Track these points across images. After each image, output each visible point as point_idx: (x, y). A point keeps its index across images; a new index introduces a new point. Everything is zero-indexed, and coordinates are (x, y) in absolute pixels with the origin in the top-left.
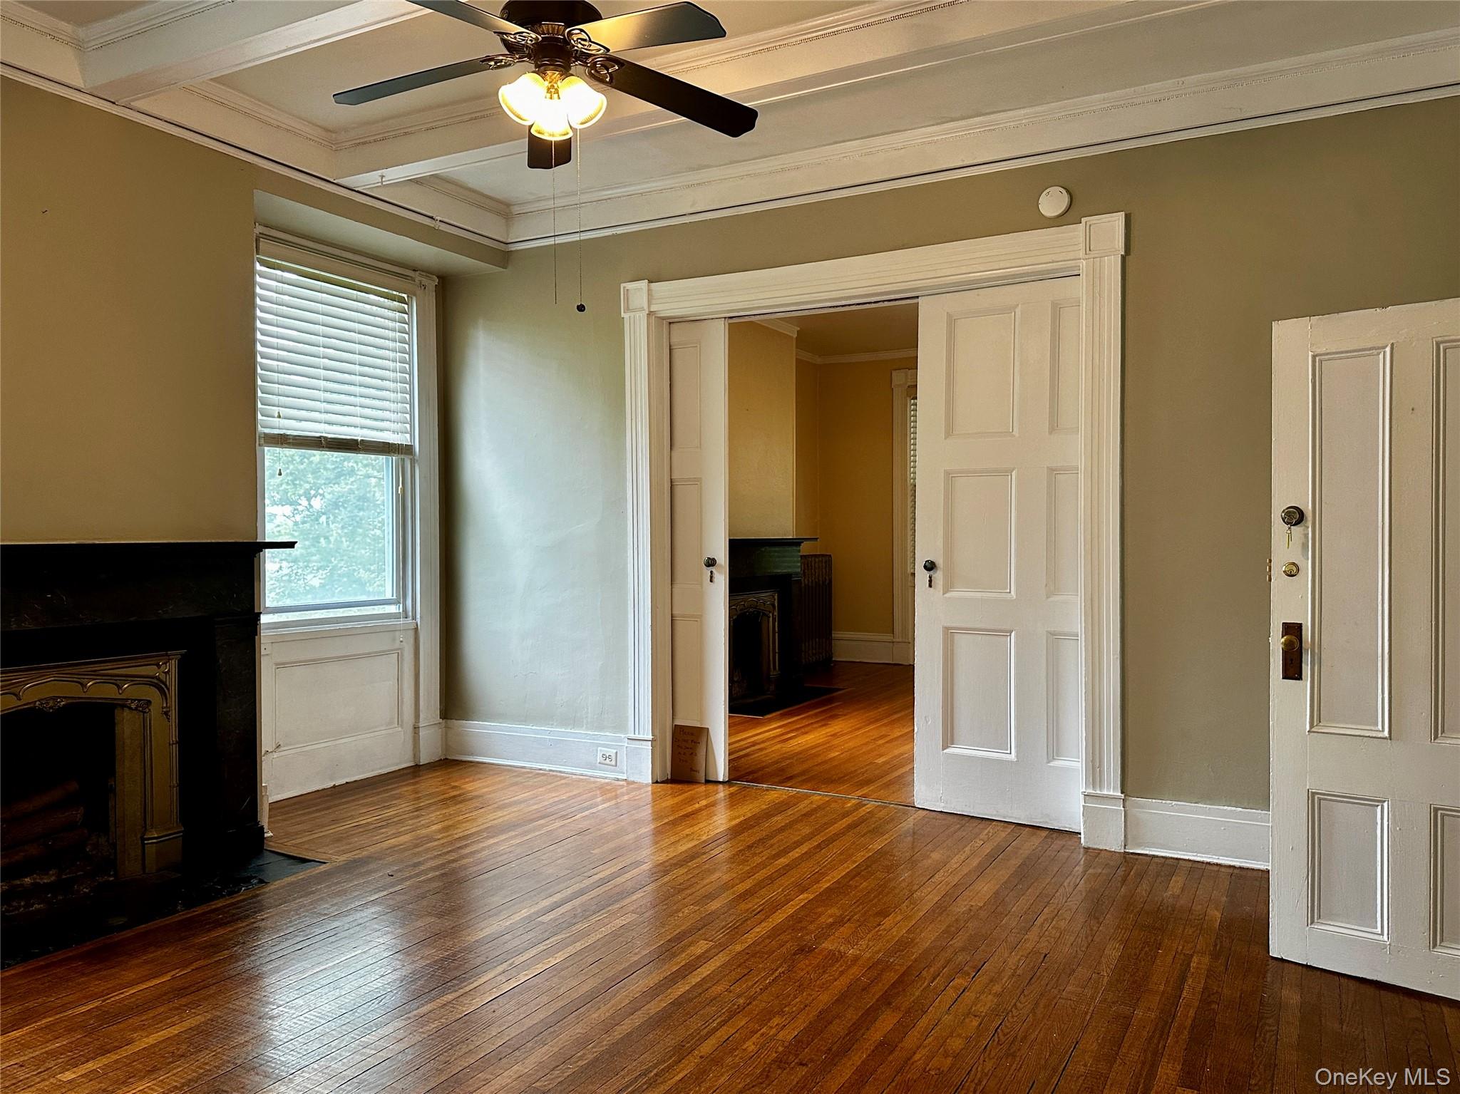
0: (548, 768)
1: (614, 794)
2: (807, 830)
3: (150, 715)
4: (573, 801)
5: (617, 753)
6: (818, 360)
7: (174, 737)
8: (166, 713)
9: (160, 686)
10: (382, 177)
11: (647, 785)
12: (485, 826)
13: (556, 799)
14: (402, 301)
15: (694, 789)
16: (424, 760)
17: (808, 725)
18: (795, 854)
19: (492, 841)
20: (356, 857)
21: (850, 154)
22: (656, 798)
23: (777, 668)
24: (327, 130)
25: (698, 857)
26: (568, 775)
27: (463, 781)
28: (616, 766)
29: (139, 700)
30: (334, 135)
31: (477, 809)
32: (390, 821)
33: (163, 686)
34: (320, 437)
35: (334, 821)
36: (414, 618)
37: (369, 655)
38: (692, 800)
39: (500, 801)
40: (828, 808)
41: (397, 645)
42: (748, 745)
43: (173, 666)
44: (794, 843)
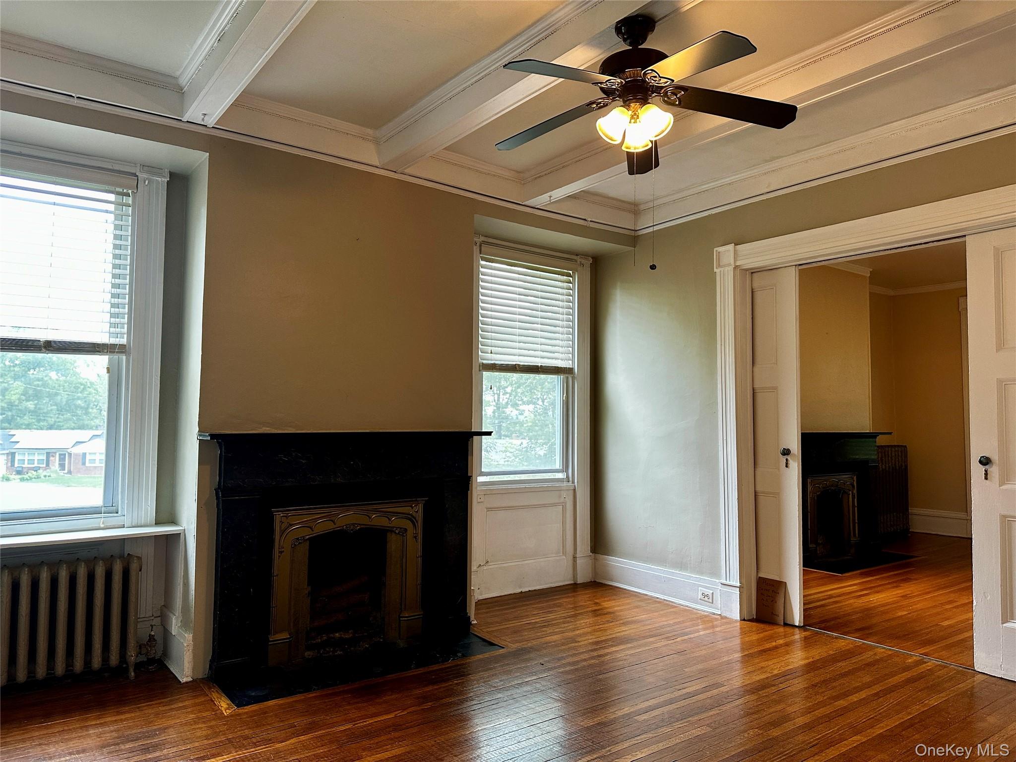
0: (663, 598)
1: (711, 624)
2: (867, 679)
3: (407, 538)
4: (678, 626)
5: (713, 593)
6: (892, 293)
7: (420, 554)
8: (415, 537)
9: (412, 519)
10: (550, 197)
11: (736, 621)
12: (611, 637)
13: (665, 623)
14: (569, 275)
15: (774, 629)
16: (580, 581)
17: (880, 586)
18: (855, 698)
19: (614, 649)
20: (523, 646)
21: (896, 131)
22: (743, 632)
23: (857, 535)
24: (518, 172)
25: (768, 688)
26: (676, 605)
27: (603, 599)
28: (713, 603)
29: (401, 528)
30: (522, 175)
31: (608, 622)
32: (550, 623)
33: (414, 520)
34: (516, 365)
35: (516, 618)
36: (573, 482)
37: (544, 506)
38: (771, 638)
39: (626, 618)
40: (889, 661)
41: (562, 500)
42: (826, 597)
43: (421, 506)
44: (855, 688)
